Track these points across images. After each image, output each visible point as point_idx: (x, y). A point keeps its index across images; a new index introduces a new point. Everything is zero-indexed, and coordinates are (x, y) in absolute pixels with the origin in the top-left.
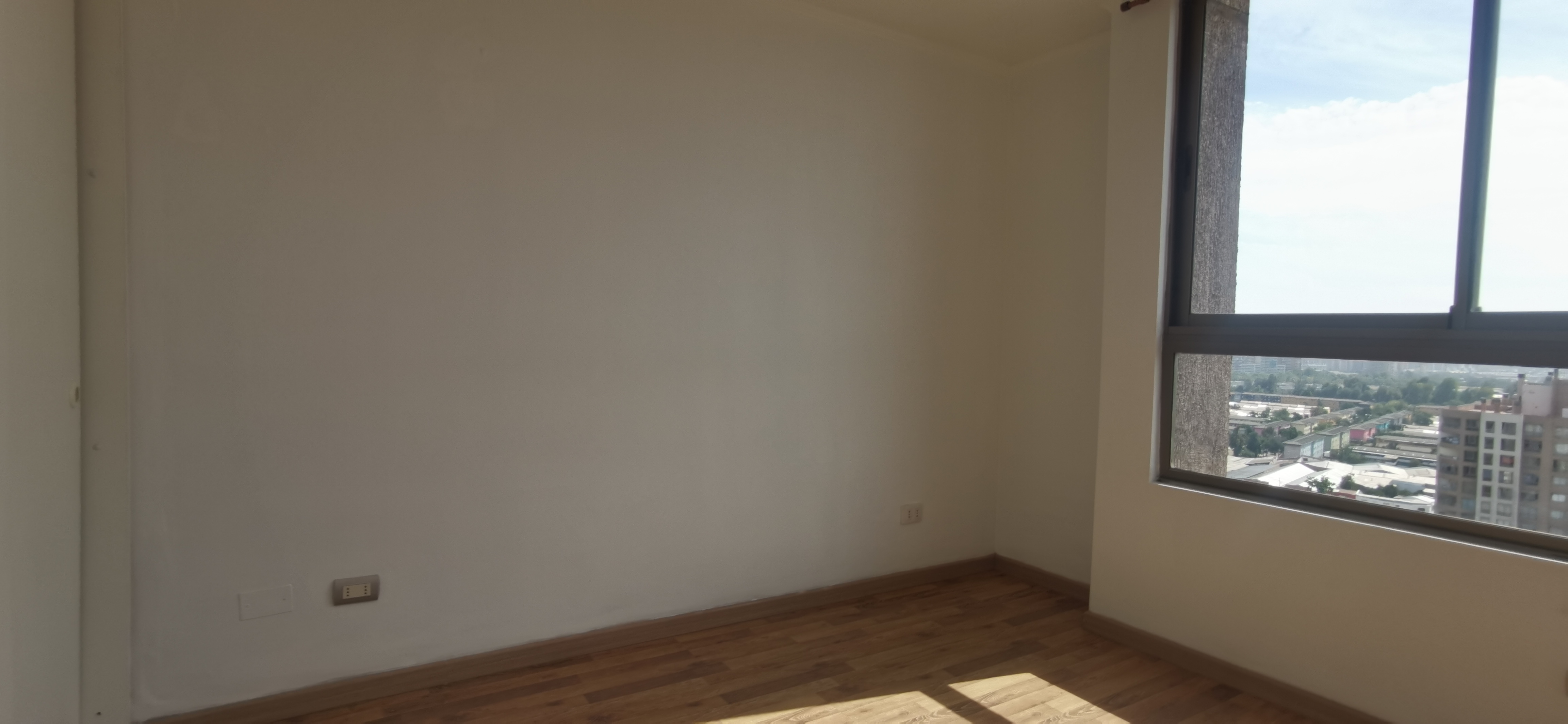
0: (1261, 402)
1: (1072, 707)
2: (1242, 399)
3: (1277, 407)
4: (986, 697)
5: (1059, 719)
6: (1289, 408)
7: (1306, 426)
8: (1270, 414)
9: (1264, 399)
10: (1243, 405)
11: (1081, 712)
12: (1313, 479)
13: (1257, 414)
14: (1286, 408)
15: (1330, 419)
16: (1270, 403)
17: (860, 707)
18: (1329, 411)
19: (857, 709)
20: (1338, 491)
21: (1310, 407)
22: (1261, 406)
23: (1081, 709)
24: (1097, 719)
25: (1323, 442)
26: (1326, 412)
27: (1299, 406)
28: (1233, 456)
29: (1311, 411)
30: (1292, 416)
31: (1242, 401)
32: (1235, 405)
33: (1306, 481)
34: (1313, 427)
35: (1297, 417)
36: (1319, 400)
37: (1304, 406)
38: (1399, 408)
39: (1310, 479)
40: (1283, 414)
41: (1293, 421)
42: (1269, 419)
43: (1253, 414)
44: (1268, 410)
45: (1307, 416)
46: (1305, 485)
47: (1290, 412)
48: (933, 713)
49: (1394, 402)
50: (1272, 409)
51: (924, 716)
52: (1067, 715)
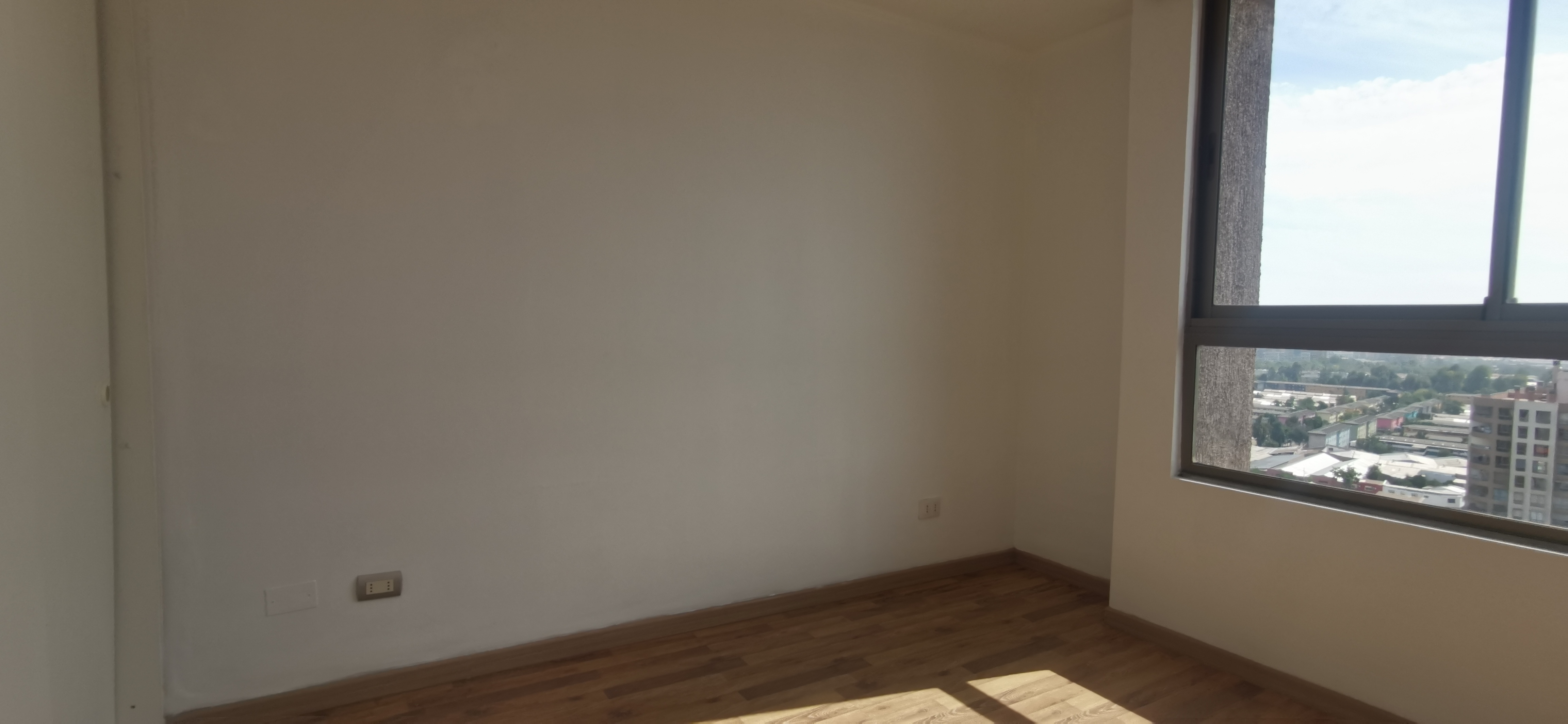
0: (1284, 391)
1: (1093, 705)
2: (1265, 388)
3: (1301, 396)
4: (1005, 695)
5: (1079, 718)
6: (1314, 397)
7: (1332, 415)
8: (1295, 403)
9: (1288, 388)
10: (1267, 394)
11: (1102, 710)
12: (1339, 469)
13: (1281, 403)
14: (1311, 396)
15: (1356, 409)
16: (1294, 392)
17: (878, 704)
18: (1355, 400)
19: (875, 706)
20: (1364, 481)
21: (1336, 395)
22: (1284, 395)
23: (1102, 707)
24: (1118, 718)
25: (1349, 431)
26: (1352, 401)
27: (1324, 394)
28: (1256, 445)
29: (1337, 400)
30: (1317, 405)
31: (1265, 390)
32: (1258, 394)
33: (1331, 471)
34: (1339, 416)
35: (1323, 406)
36: (1345, 388)
37: (1329, 395)
38: (1428, 397)
39: (1336, 469)
40: (1307, 403)
41: (1318, 410)
42: (1294, 408)
43: (1277, 402)
44: (1292, 399)
45: (1332, 405)
46: (1330, 475)
47: (1314, 401)
48: (952, 710)
49: (1422, 391)
50: (1296, 397)
51: (943, 714)
52: (1088, 713)
